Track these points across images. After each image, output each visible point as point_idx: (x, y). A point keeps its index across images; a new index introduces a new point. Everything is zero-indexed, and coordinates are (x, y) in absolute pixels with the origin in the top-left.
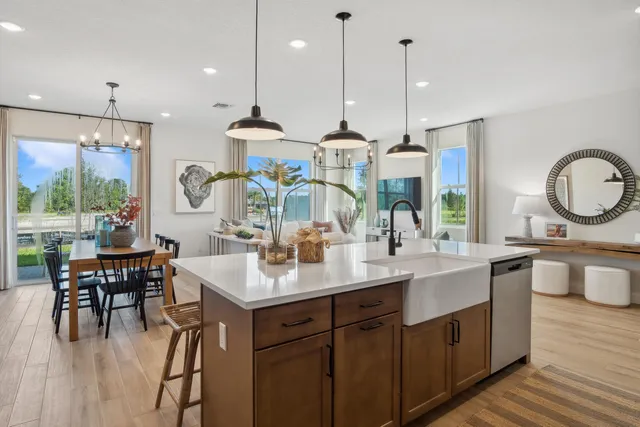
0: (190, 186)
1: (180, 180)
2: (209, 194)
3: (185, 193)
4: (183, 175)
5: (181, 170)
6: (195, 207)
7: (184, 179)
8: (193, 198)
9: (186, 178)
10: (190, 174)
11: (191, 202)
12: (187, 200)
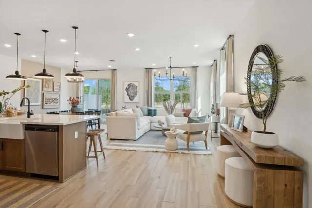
0: (129, 92)
1: (126, 90)
2: (137, 95)
4: (127, 88)
5: (126, 86)
6: (131, 100)
10: (129, 87)
11: (130, 98)
12: (128, 97)
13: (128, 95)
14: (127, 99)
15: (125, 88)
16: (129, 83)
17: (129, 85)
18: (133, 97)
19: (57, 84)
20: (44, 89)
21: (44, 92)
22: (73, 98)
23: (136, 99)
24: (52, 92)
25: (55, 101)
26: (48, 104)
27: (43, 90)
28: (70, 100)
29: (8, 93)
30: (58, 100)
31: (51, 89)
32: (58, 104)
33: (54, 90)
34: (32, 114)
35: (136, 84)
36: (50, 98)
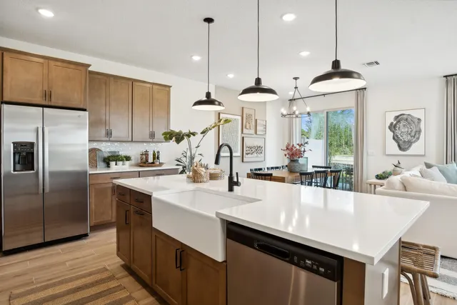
0: (398, 132)
1: (390, 128)
2: (418, 138)
3: (394, 138)
4: (392, 124)
5: (390, 119)
6: (404, 151)
7: (392, 127)
8: (401, 142)
9: (395, 126)
10: (399, 121)
11: (399, 146)
12: (396, 144)
13: (395, 138)
14: (393, 147)
15: (388, 124)
16: (398, 114)
17: (397, 117)
18: (410, 143)
19: (262, 122)
20: (245, 131)
21: (244, 135)
22: (293, 145)
23: (416, 148)
24: (255, 136)
25: (259, 150)
26: (249, 156)
27: (242, 133)
28: (287, 149)
29: (194, 134)
30: (263, 148)
31: (252, 131)
32: (262, 155)
33: (258, 133)
34: (237, 184)
35: (416, 114)
36: (251, 145)
